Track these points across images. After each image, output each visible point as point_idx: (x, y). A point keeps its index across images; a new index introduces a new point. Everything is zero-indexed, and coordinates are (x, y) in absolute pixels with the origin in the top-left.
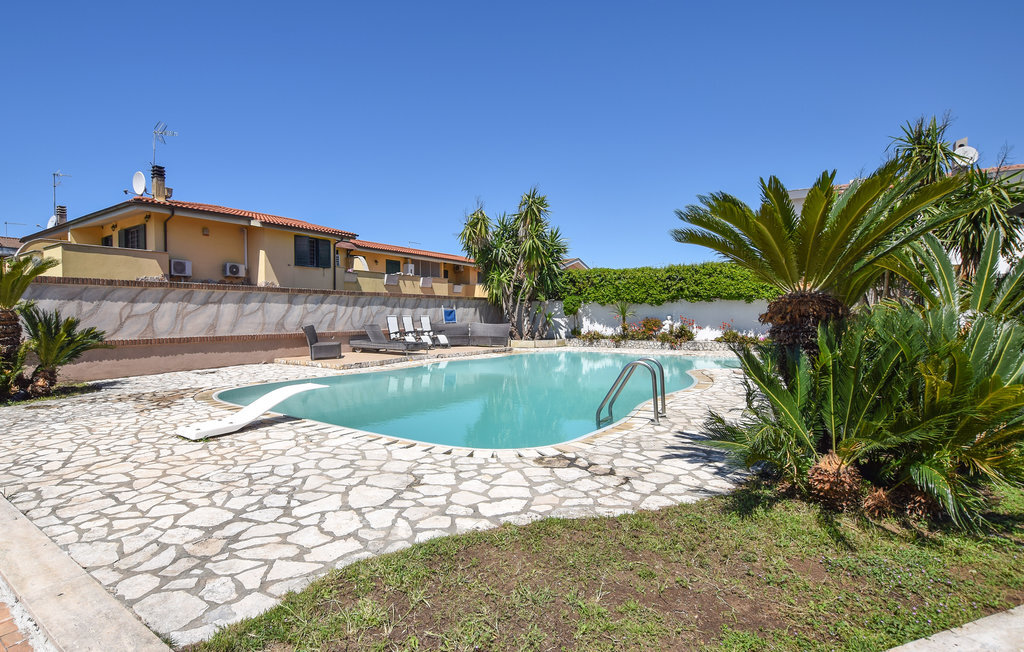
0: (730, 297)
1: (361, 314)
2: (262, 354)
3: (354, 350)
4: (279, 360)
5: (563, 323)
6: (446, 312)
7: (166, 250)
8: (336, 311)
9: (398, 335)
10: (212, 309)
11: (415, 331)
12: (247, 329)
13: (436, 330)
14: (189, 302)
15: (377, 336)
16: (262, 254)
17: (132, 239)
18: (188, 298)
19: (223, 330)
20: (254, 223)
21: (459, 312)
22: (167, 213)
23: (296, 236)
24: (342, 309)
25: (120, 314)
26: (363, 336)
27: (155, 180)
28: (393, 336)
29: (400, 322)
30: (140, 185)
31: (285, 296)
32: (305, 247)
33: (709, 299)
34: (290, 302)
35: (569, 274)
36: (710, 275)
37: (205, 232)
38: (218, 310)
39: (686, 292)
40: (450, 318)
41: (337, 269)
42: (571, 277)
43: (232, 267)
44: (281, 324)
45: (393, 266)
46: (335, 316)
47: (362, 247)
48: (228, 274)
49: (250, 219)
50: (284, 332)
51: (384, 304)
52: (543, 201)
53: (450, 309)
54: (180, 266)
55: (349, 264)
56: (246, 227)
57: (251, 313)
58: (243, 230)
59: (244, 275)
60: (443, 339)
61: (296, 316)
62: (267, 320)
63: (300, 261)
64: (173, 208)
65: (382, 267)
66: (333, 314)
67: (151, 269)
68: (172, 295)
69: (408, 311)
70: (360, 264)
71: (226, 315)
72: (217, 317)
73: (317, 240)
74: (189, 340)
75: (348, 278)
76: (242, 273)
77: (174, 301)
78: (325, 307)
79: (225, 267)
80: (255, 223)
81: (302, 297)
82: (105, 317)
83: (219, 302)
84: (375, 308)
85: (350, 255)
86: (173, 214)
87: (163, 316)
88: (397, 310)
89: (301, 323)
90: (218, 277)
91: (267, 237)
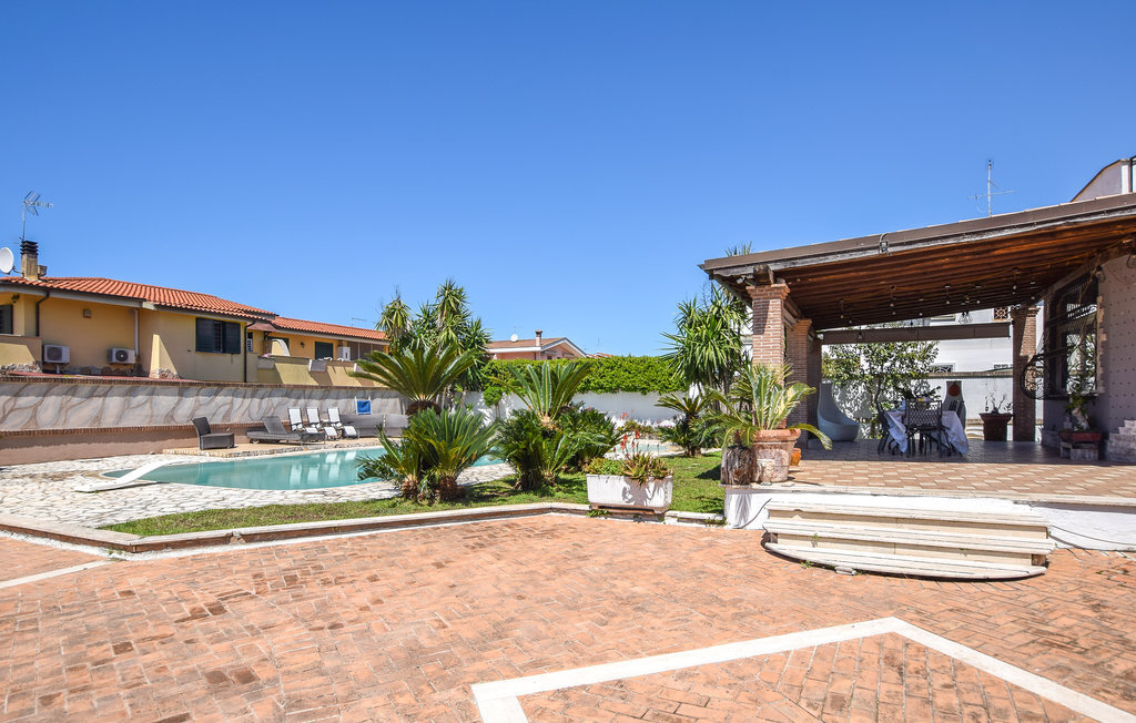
0: (628, 389)
1: (260, 406)
2: (150, 445)
3: (251, 442)
4: (168, 451)
5: (488, 414)
6: (359, 404)
7: (38, 335)
8: (232, 403)
9: (300, 426)
10: (97, 402)
11: (321, 422)
12: (135, 420)
13: (346, 421)
14: (73, 395)
15: (275, 427)
16: (156, 338)
18: (73, 392)
19: (108, 422)
20: (146, 305)
21: (375, 404)
22: (42, 294)
23: (197, 319)
24: (238, 401)
25: (4, 408)
26: (261, 428)
27: (25, 257)
28: (294, 428)
29: (304, 413)
30: (7, 264)
31: (175, 389)
32: (209, 331)
33: (613, 390)
34: (181, 395)
35: (491, 365)
36: (612, 368)
37: (87, 313)
38: (103, 404)
39: (592, 384)
40: (364, 409)
41: (248, 354)
42: (494, 367)
43: (119, 353)
44: (170, 416)
45: (324, 350)
46: (231, 408)
47: (283, 328)
48: (114, 360)
49: (142, 300)
50: (173, 424)
51: (287, 395)
52: (461, 292)
53: (364, 400)
54: (56, 352)
55: (267, 348)
56: (137, 309)
57: (138, 406)
58: (132, 311)
59: (134, 362)
60: (350, 430)
61: (187, 408)
62: (156, 413)
63: (202, 346)
64: (48, 291)
65: (310, 350)
66: (228, 406)
67: (22, 356)
68: (55, 390)
69: (315, 402)
70: (279, 348)
71: (112, 408)
72: (102, 411)
73: (224, 323)
74: (72, 432)
75: (263, 364)
76: (132, 359)
77: (57, 395)
78: (219, 399)
79: (109, 354)
80: (148, 306)
81: (193, 390)
83: (105, 395)
84: (276, 400)
85: (268, 338)
86: (48, 295)
87: (46, 410)
88: (302, 401)
89: (192, 414)
90: (102, 364)
91: (163, 321)
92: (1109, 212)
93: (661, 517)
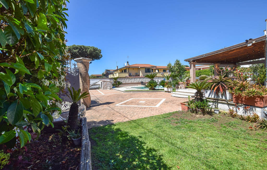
2: (137, 85)
6: (164, 79)
7: (129, 72)
12: (135, 82)
16: (140, 71)
17: (125, 71)
23: (145, 68)
30: (126, 64)
32: (147, 70)
37: (133, 69)
41: (152, 72)
44: (139, 81)
45: (164, 71)
46: (146, 80)
49: (139, 67)
54: (130, 74)
55: (155, 71)
57: (135, 80)
58: (138, 68)
61: (141, 80)
62: (137, 81)
63: (146, 72)
64: (129, 67)
65: (162, 71)
67: (127, 75)
68: (128, 79)
70: (157, 71)
72: (132, 81)
73: (149, 69)
76: (138, 74)
78: (144, 79)
82: (122, 81)
83: (132, 79)
85: (155, 70)
90: (135, 75)
91: (141, 69)
92: (236, 47)
93: (171, 92)
